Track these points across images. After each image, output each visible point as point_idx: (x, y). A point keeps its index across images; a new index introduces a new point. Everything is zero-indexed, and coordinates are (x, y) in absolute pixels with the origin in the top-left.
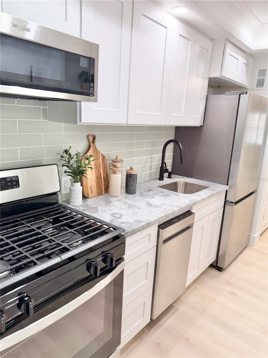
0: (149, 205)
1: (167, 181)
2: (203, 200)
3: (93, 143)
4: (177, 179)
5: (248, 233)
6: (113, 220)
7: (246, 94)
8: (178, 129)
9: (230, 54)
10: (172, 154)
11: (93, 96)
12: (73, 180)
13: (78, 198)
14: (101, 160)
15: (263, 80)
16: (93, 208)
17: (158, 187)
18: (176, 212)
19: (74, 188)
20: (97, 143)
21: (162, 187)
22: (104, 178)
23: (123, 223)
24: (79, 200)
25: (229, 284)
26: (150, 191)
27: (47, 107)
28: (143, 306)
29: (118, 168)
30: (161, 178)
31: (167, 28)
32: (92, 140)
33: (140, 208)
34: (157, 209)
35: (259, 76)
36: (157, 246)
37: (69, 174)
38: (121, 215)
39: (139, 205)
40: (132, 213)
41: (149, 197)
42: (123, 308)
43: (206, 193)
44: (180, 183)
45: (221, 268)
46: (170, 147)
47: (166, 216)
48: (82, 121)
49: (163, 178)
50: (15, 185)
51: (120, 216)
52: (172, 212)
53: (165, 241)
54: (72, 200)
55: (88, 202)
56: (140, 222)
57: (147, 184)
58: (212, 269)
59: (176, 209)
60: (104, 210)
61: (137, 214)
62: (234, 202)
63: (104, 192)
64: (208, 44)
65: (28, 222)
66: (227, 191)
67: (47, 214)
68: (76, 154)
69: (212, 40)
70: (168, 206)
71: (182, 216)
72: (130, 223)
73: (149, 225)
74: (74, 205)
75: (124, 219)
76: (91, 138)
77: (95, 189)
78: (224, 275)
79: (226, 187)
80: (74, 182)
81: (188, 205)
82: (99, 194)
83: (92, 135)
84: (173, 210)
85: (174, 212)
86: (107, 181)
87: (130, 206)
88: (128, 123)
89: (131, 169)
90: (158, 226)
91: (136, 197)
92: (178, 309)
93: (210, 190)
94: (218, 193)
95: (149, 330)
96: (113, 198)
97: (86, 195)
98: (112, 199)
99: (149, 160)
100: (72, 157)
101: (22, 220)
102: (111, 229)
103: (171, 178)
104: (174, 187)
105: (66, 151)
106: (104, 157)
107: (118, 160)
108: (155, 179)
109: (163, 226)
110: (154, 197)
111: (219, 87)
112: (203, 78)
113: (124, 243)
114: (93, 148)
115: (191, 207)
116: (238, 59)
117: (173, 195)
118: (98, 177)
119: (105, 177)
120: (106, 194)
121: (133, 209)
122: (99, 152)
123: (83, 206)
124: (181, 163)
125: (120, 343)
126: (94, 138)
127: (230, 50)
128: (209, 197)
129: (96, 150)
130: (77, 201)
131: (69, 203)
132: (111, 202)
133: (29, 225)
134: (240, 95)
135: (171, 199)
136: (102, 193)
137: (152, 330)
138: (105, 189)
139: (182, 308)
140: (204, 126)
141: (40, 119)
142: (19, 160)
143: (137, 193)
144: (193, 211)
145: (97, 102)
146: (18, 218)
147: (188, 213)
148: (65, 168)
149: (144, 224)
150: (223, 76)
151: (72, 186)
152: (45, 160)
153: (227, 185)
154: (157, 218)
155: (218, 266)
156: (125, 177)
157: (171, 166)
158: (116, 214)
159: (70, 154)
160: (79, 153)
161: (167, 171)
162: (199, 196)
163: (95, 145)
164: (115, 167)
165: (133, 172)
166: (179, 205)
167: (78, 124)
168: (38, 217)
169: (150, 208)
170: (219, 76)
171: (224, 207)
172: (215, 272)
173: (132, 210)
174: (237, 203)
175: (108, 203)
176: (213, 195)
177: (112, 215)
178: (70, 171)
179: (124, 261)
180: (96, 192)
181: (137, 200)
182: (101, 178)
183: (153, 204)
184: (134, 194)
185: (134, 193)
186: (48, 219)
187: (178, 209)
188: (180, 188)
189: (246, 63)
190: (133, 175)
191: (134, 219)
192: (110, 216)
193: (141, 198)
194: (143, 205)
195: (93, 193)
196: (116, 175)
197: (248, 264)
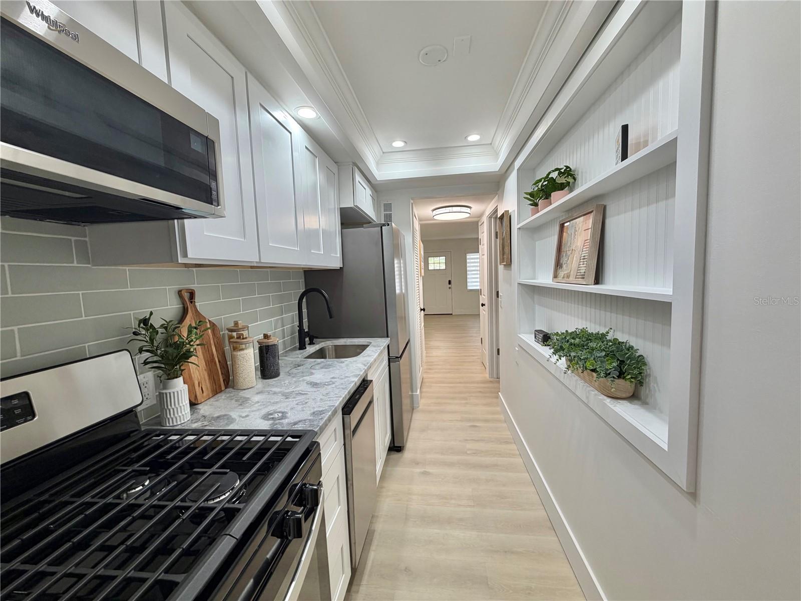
0: (314, 385)
1: (311, 349)
2: (375, 360)
3: (191, 302)
4: (323, 343)
5: (410, 393)
6: (274, 424)
7: (388, 225)
8: (308, 274)
9: (359, 182)
11: (218, 206)
12: (165, 377)
13: (182, 408)
14: (210, 332)
15: (390, 215)
16: (218, 417)
17: (305, 358)
20: (199, 303)
21: (310, 357)
22: (219, 362)
23: (295, 424)
24: (184, 411)
25: (417, 463)
26: (299, 366)
27: (87, 239)
29: (246, 338)
30: (302, 346)
31: (290, 133)
32: (188, 299)
33: (303, 393)
34: (330, 386)
35: (384, 211)
36: (344, 445)
37: (155, 365)
38: (283, 413)
39: (298, 389)
40: (297, 404)
41: (305, 374)
44: (328, 349)
45: (400, 447)
48: (190, 255)
49: (305, 345)
50: (20, 416)
51: (280, 415)
53: (356, 429)
55: (202, 410)
56: (321, 413)
58: (392, 453)
60: (244, 415)
61: (306, 403)
62: (397, 357)
63: (223, 388)
64: (335, 168)
66: (388, 346)
68: (163, 325)
69: (336, 162)
70: (342, 379)
72: (305, 420)
73: (334, 413)
74: (175, 424)
75: (293, 418)
76: (186, 296)
77: (207, 385)
78: (407, 455)
79: (387, 341)
80: (168, 379)
81: (364, 370)
82: (217, 391)
83: (188, 290)
86: (225, 366)
87: (286, 396)
88: (262, 261)
89: (266, 337)
90: (342, 411)
91: (284, 380)
93: (371, 348)
94: (383, 349)
96: (244, 391)
97: (194, 399)
98: (243, 394)
102: (289, 439)
103: (314, 344)
104: (321, 354)
105: (145, 321)
106: (213, 325)
107: (240, 326)
108: (294, 349)
109: (346, 410)
110: (312, 373)
112: (335, 208)
113: (320, 454)
114: (192, 311)
115: (366, 374)
116: (365, 189)
117: (336, 363)
118: (210, 362)
119: (221, 359)
120: (228, 390)
122: (205, 318)
126: (192, 294)
127: (359, 177)
129: (198, 316)
130: (180, 414)
131: (160, 424)
132: (247, 399)
134: (381, 227)
135: (338, 369)
136: (221, 388)
138: (224, 381)
140: (345, 269)
141: (71, 263)
142: (19, 357)
143: (281, 374)
144: (369, 378)
147: (366, 382)
148: (146, 355)
149: (330, 413)
150: (357, 206)
151: (163, 388)
152: (89, 346)
153: (388, 337)
154: (341, 399)
155: (396, 445)
158: (271, 414)
159: (152, 326)
160: (168, 322)
161: (308, 334)
162: (369, 356)
163: (195, 307)
164: (240, 337)
165: (271, 341)
166: (354, 374)
167: (180, 262)
169: (318, 389)
170: (353, 206)
171: (389, 365)
172: (395, 455)
173: (294, 399)
174: (401, 357)
175: (242, 401)
176: (381, 352)
177: (266, 418)
178: (155, 358)
179: (322, 486)
180: (210, 389)
181: (289, 383)
182: (215, 363)
183: (318, 382)
184: (277, 377)
185: (277, 375)
187: (358, 378)
189: (372, 195)
190: (272, 345)
191: (309, 412)
192: (262, 420)
193: (294, 379)
194: (303, 387)
195: (205, 394)
196: (245, 351)
197: (423, 430)
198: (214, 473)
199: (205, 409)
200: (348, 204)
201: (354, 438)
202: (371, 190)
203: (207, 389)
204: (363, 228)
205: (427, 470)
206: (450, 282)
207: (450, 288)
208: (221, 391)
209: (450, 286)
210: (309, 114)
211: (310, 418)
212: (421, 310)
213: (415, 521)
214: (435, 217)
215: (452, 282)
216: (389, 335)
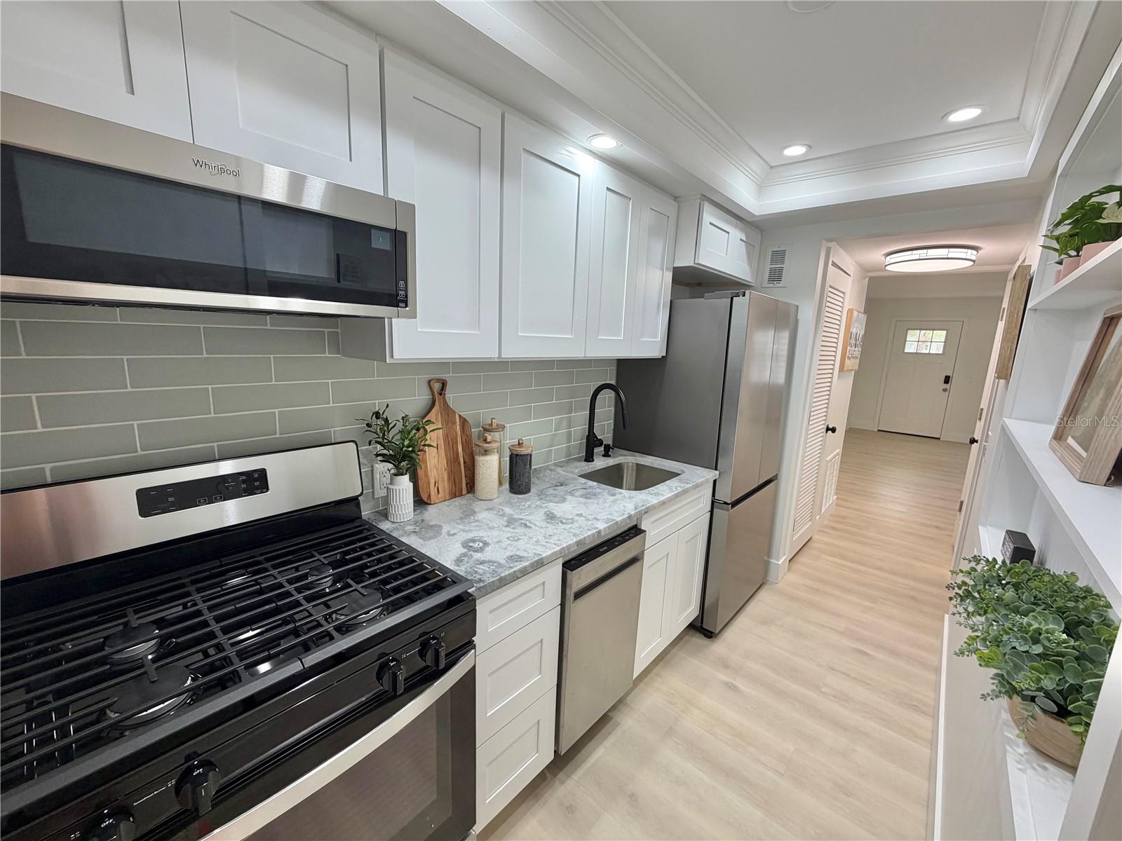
0: (551, 517)
1: (600, 463)
2: (663, 503)
3: (441, 394)
4: (621, 458)
5: (765, 559)
6: (464, 555)
7: (744, 296)
8: (624, 365)
9: (710, 223)
10: (612, 409)
11: (406, 306)
12: (394, 471)
13: (403, 507)
14: (458, 428)
15: (781, 270)
16: (432, 526)
17: (581, 476)
18: (603, 533)
19: (397, 488)
20: (449, 396)
21: (589, 476)
22: (465, 462)
23: (482, 563)
24: (405, 510)
25: (725, 665)
26: (561, 485)
27: (339, 330)
28: (535, 729)
29: (490, 443)
30: (589, 458)
31: (579, 176)
32: (439, 389)
33: (529, 525)
34: (564, 526)
35: (772, 263)
36: (563, 605)
37: (385, 458)
38: (486, 544)
39: (529, 517)
40: (508, 538)
41: (556, 499)
42: (477, 747)
43: (670, 489)
44: (629, 468)
45: (711, 632)
46: (607, 397)
47: (578, 543)
48: (396, 356)
49: (593, 456)
50: (257, 488)
51: (481, 545)
52: (593, 534)
53: (578, 595)
54: (392, 511)
55: (427, 513)
56: (520, 559)
57: (559, 470)
58: (692, 632)
59: (601, 526)
60: (453, 532)
61: (519, 539)
62: (729, 502)
63: (464, 491)
64: (670, 207)
65: (275, 567)
66: (715, 482)
67: (323, 547)
68: (403, 418)
69: (676, 198)
70: (588, 520)
71: (618, 539)
72: (495, 562)
73: (539, 564)
74: (395, 521)
75: (488, 554)
76: (437, 386)
77: (445, 486)
78: (718, 647)
79: (713, 474)
80: (396, 475)
81: (630, 517)
82: (455, 494)
83: (438, 380)
84: (595, 528)
85: (599, 532)
86: (471, 469)
87: (511, 522)
88: (502, 357)
89: (520, 444)
90: (563, 564)
91: (528, 500)
92: (617, 724)
93: (681, 481)
94: (696, 486)
95: (555, 775)
96: (480, 502)
97: (425, 498)
98: (478, 506)
99: (565, 423)
100: (390, 426)
101: (268, 560)
103: (610, 456)
105: (377, 415)
106: (464, 422)
107: (494, 426)
108: (578, 460)
109: (572, 564)
110: (564, 500)
111: (699, 284)
112: (662, 269)
113: (474, 610)
114: (440, 403)
115: (640, 519)
116: (728, 233)
118: (453, 461)
119: (467, 461)
120: (469, 495)
121: (514, 528)
122: (455, 412)
123: (416, 523)
124: (625, 427)
125: (474, 823)
126: (444, 384)
127: (710, 216)
128: (677, 496)
129: (446, 409)
130: (400, 512)
131: (385, 515)
132: (474, 513)
133: (275, 572)
134: (732, 299)
135: (598, 504)
136: (462, 492)
137: (561, 775)
138: (467, 484)
139: (628, 722)
140: (668, 358)
141: (325, 353)
142: (278, 436)
143: (531, 491)
144: (643, 527)
145: (416, 318)
146: (261, 555)
147: (633, 531)
148: (377, 448)
149: (526, 564)
150: (698, 264)
151: (391, 483)
152: (337, 430)
153: (716, 469)
154: (558, 548)
155: (704, 626)
156: (508, 459)
157: (612, 432)
158: (474, 541)
159: (386, 420)
160: (407, 416)
161: (600, 443)
162: (657, 494)
163: (444, 398)
164: (485, 440)
165: (523, 451)
166: (610, 517)
167: (388, 362)
168: (304, 553)
169: (548, 525)
170: (692, 264)
171: (712, 512)
172: (698, 640)
173: (512, 530)
174: (734, 504)
175: (468, 514)
176: (685, 492)
177: (465, 544)
178: (388, 453)
179: (474, 647)
180: (447, 491)
181: (529, 506)
182: (459, 464)
183: (558, 515)
184: (525, 493)
185: (527, 491)
186: (321, 557)
187: (605, 525)
188: (628, 476)
189: (745, 240)
190: (521, 455)
191: (509, 554)
192: (460, 545)
193: (538, 503)
194: (537, 517)
195: (440, 494)
196: (488, 458)
197: (766, 622)
198: (356, 590)
199: (431, 513)
200: (685, 261)
201: (579, 601)
202: (741, 230)
203: (444, 491)
204: (703, 299)
205: (736, 683)
206: (947, 379)
207: (945, 390)
208: (461, 495)
209: (947, 386)
211: (503, 562)
212: (828, 429)
213: (677, 743)
214: (888, 268)
215: (954, 381)
216: (718, 468)
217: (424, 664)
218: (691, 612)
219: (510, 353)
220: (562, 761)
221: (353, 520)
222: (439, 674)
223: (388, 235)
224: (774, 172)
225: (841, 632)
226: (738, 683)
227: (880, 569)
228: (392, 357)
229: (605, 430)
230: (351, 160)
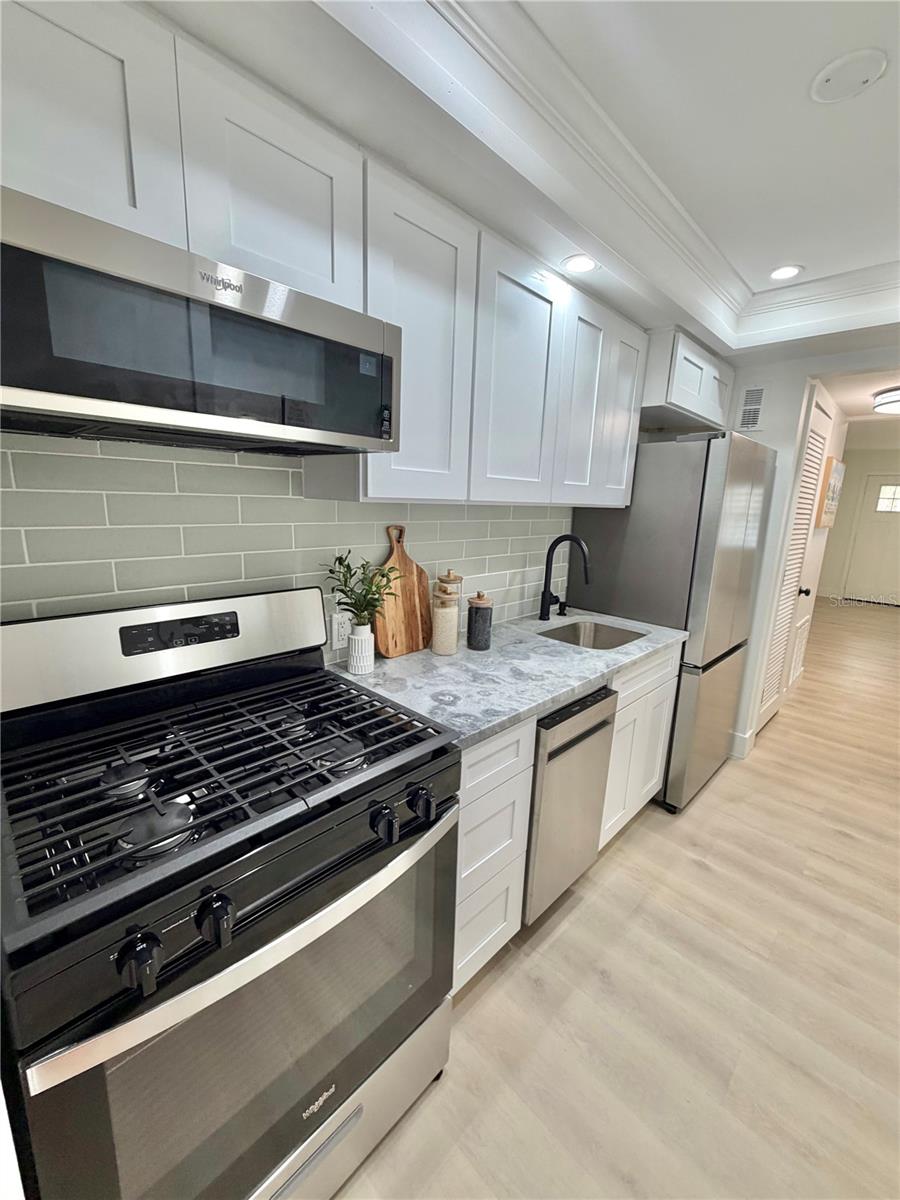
0: (518, 674)
1: (556, 621)
2: (634, 663)
3: (399, 542)
4: (578, 617)
5: (731, 732)
6: (436, 708)
7: (724, 437)
8: (579, 513)
9: (685, 358)
10: (566, 565)
11: (390, 438)
12: (355, 621)
13: (365, 657)
14: (415, 578)
15: (756, 412)
16: (395, 679)
17: (539, 634)
18: (576, 691)
19: (360, 638)
20: (407, 544)
21: (543, 634)
22: (422, 615)
23: (458, 716)
24: (367, 662)
25: (693, 843)
26: (520, 643)
27: (302, 470)
28: (503, 897)
29: (450, 594)
30: (544, 615)
31: (551, 303)
32: (396, 537)
33: (497, 680)
34: (535, 683)
35: (746, 404)
36: (535, 766)
37: (346, 607)
38: (456, 698)
39: (495, 673)
40: (479, 693)
41: (520, 656)
42: (457, 906)
43: (640, 648)
44: (585, 626)
45: (675, 808)
46: (564, 549)
47: (553, 700)
48: (369, 495)
49: (548, 615)
50: (229, 632)
51: (452, 699)
52: (567, 692)
53: (552, 755)
54: (353, 662)
55: (387, 666)
56: (496, 713)
57: (513, 627)
58: (653, 807)
59: (576, 684)
60: (418, 685)
61: (490, 694)
62: (700, 666)
63: (421, 647)
64: (638, 339)
65: (251, 712)
66: (684, 643)
67: (294, 694)
68: (363, 565)
69: (646, 330)
70: (559, 677)
71: (590, 698)
72: (470, 716)
73: (516, 720)
74: (357, 673)
75: (461, 707)
76: (394, 533)
77: (402, 639)
78: (682, 823)
79: (682, 635)
80: (358, 625)
81: (603, 675)
82: (412, 648)
83: (396, 527)
84: (570, 685)
85: (573, 690)
86: (428, 622)
87: (476, 677)
88: (470, 500)
89: (479, 596)
90: (538, 721)
91: (489, 657)
92: (581, 899)
93: (649, 640)
94: (667, 647)
95: (519, 947)
96: (439, 657)
97: (383, 652)
98: (437, 661)
99: (518, 578)
100: (353, 572)
101: (241, 705)
102: (430, 730)
103: (565, 615)
104: (570, 635)
105: (340, 560)
106: (421, 572)
107: (452, 577)
108: (532, 617)
109: (547, 722)
110: (528, 658)
111: (661, 430)
112: (629, 410)
113: (459, 763)
114: (398, 552)
115: (610, 680)
116: (701, 369)
117: (571, 651)
118: (410, 613)
119: (424, 614)
120: (425, 650)
121: (482, 683)
122: (412, 562)
123: (377, 676)
124: (587, 582)
125: (452, 987)
126: (401, 532)
127: (684, 350)
128: (648, 656)
129: (404, 558)
130: (362, 664)
132: (436, 667)
133: (252, 717)
134: (709, 441)
135: (566, 661)
136: (418, 647)
137: (526, 947)
138: (423, 638)
139: (591, 897)
140: (633, 509)
141: (288, 494)
142: (243, 580)
143: (491, 646)
144: (614, 687)
145: (398, 450)
146: (234, 701)
147: (603, 691)
148: (339, 596)
149: (505, 718)
150: (670, 403)
151: (353, 633)
152: (297, 577)
153: (686, 629)
154: (534, 704)
155: (668, 801)
156: (467, 613)
157: (565, 589)
158: (444, 695)
159: (348, 566)
160: (367, 563)
161: (556, 600)
162: (626, 654)
163: (402, 547)
164: (445, 592)
165: (483, 604)
166: (582, 674)
167: (361, 501)
168: (276, 700)
169: (518, 681)
170: (663, 403)
171: (679, 676)
172: (660, 815)
173: (480, 685)
174: (705, 668)
175: (429, 669)
176: (656, 652)
177: (435, 697)
178: (349, 601)
179: (458, 802)
180: (404, 645)
181: (492, 662)
182: (416, 617)
183: (526, 671)
184: (484, 650)
185: (487, 647)
186: (295, 704)
187: (579, 683)
188: (585, 634)
189: (718, 377)
190: (483, 609)
191: (483, 708)
192: (429, 699)
193: (501, 659)
194: (504, 673)
195: (398, 648)
196: (447, 610)
197: (732, 799)
198: (339, 736)
199: (391, 666)
200: (654, 400)
201: (552, 762)
202: (715, 366)
203: (402, 644)
204: (674, 442)
205: (707, 862)
208: (418, 650)
210: (583, 265)
211: (480, 716)
212: (801, 592)
213: (647, 921)
214: (877, 410)
216: (689, 627)
217: (414, 815)
218: (654, 786)
219: (479, 496)
220: (528, 932)
221: (315, 670)
222: (428, 825)
223: (374, 360)
224: (757, 299)
225: (820, 813)
226: (708, 861)
227: (859, 747)
228: (366, 495)
229: (559, 587)
230: (333, 282)
